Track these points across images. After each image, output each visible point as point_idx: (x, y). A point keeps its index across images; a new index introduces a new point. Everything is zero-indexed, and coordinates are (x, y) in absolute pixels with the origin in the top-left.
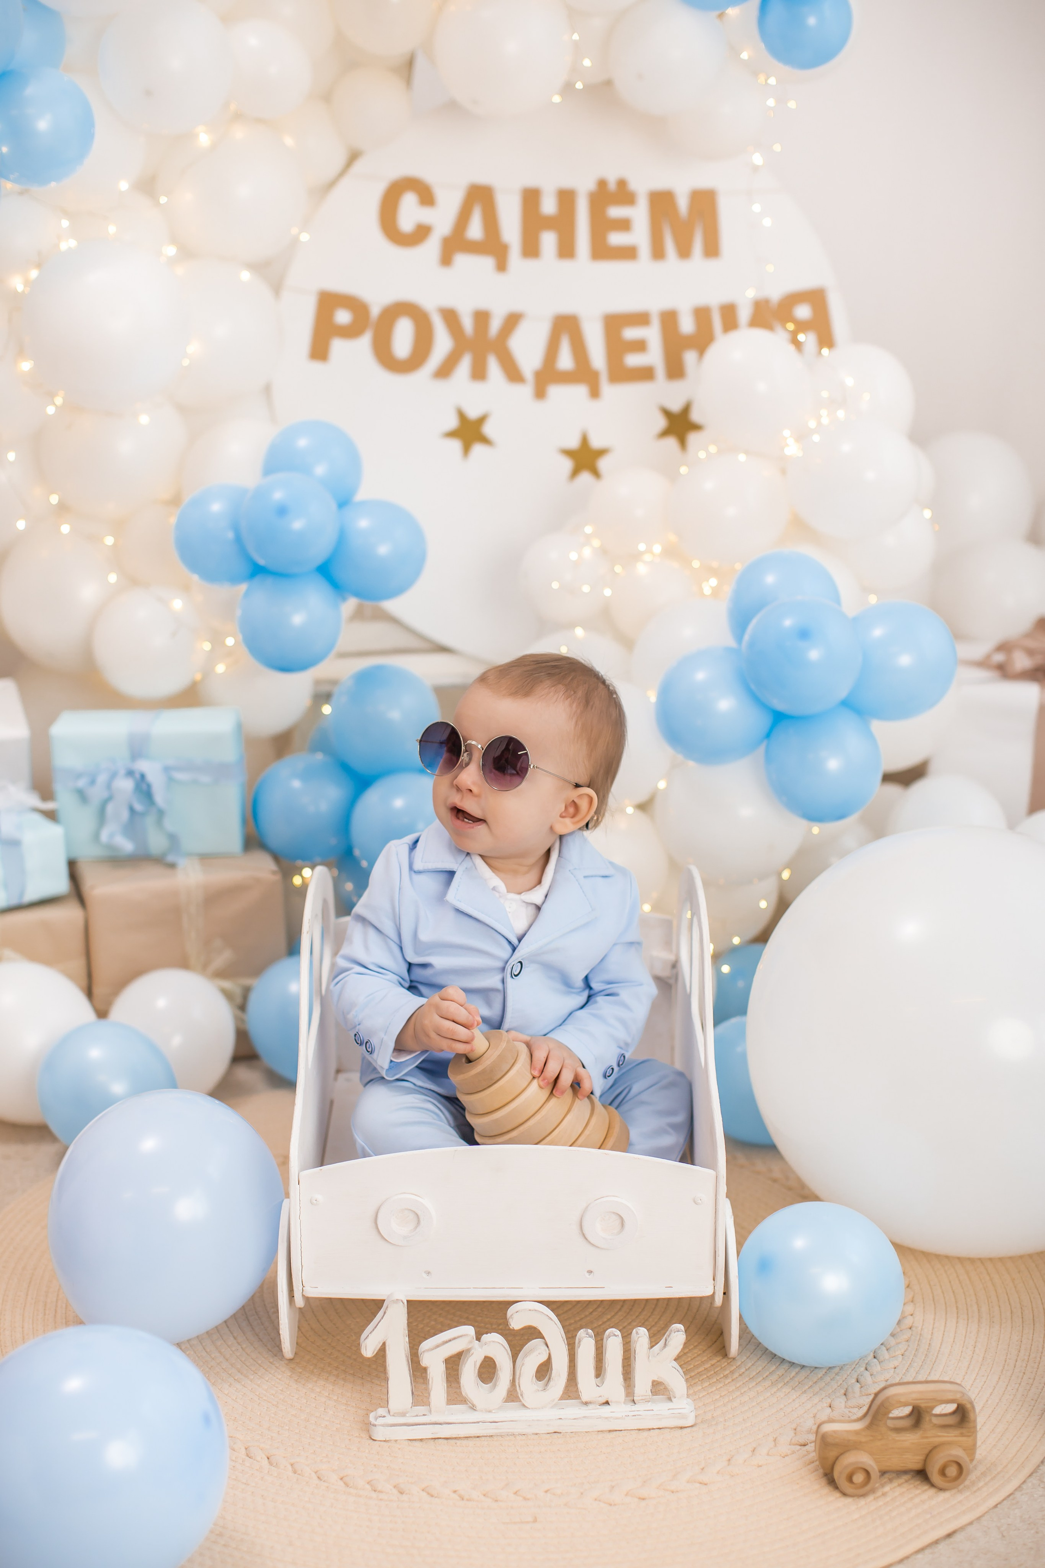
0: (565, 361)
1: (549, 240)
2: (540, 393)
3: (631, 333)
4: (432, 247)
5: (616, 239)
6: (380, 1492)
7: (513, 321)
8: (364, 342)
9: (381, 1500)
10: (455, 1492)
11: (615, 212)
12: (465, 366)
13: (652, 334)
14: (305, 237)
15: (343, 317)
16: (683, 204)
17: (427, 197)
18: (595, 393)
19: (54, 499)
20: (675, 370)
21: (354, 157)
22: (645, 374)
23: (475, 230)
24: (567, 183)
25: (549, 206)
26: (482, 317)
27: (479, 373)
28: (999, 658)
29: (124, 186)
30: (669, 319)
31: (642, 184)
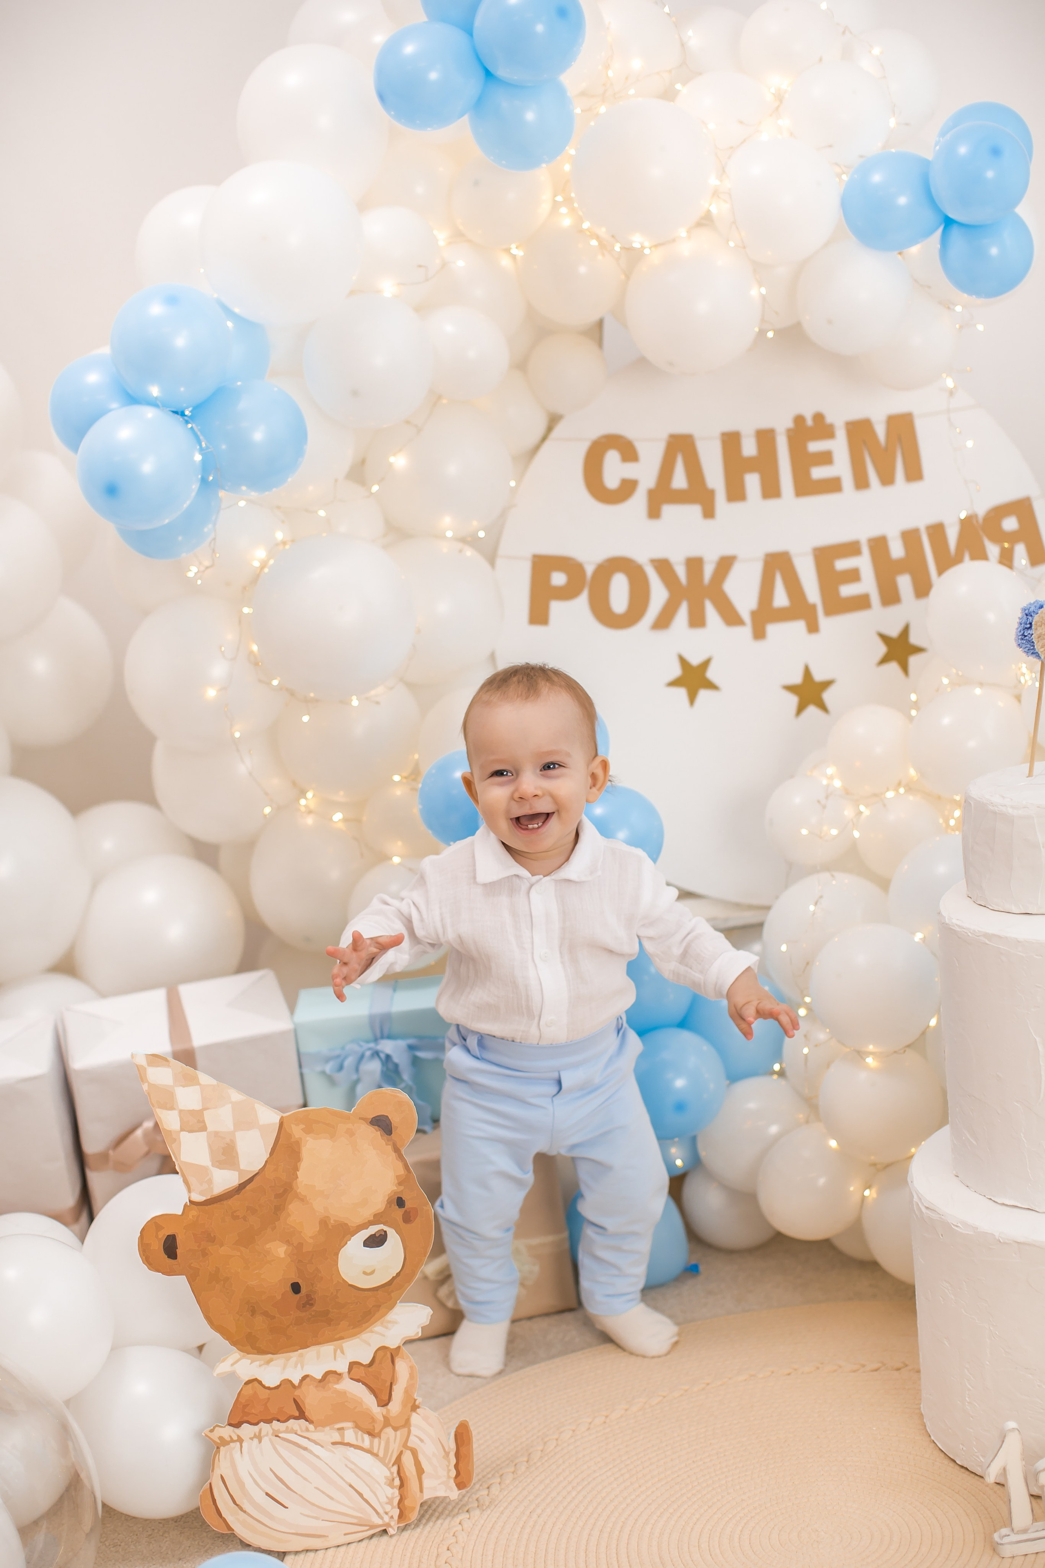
0: (781, 599)
1: (752, 482)
2: (759, 634)
3: (842, 565)
4: (639, 501)
5: (818, 473)
7: (725, 564)
8: (582, 601)
11: (814, 447)
12: (682, 614)
13: (864, 563)
15: (559, 579)
16: (880, 431)
17: (629, 453)
18: (813, 627)
20: (890, 597)
21: (553, 421)
22: (861, 603)
23: (680, 480)
24: (765, 424)
25: (749, 448)
27: (697, 620)
30: (879, 545)
31: (838, 418)
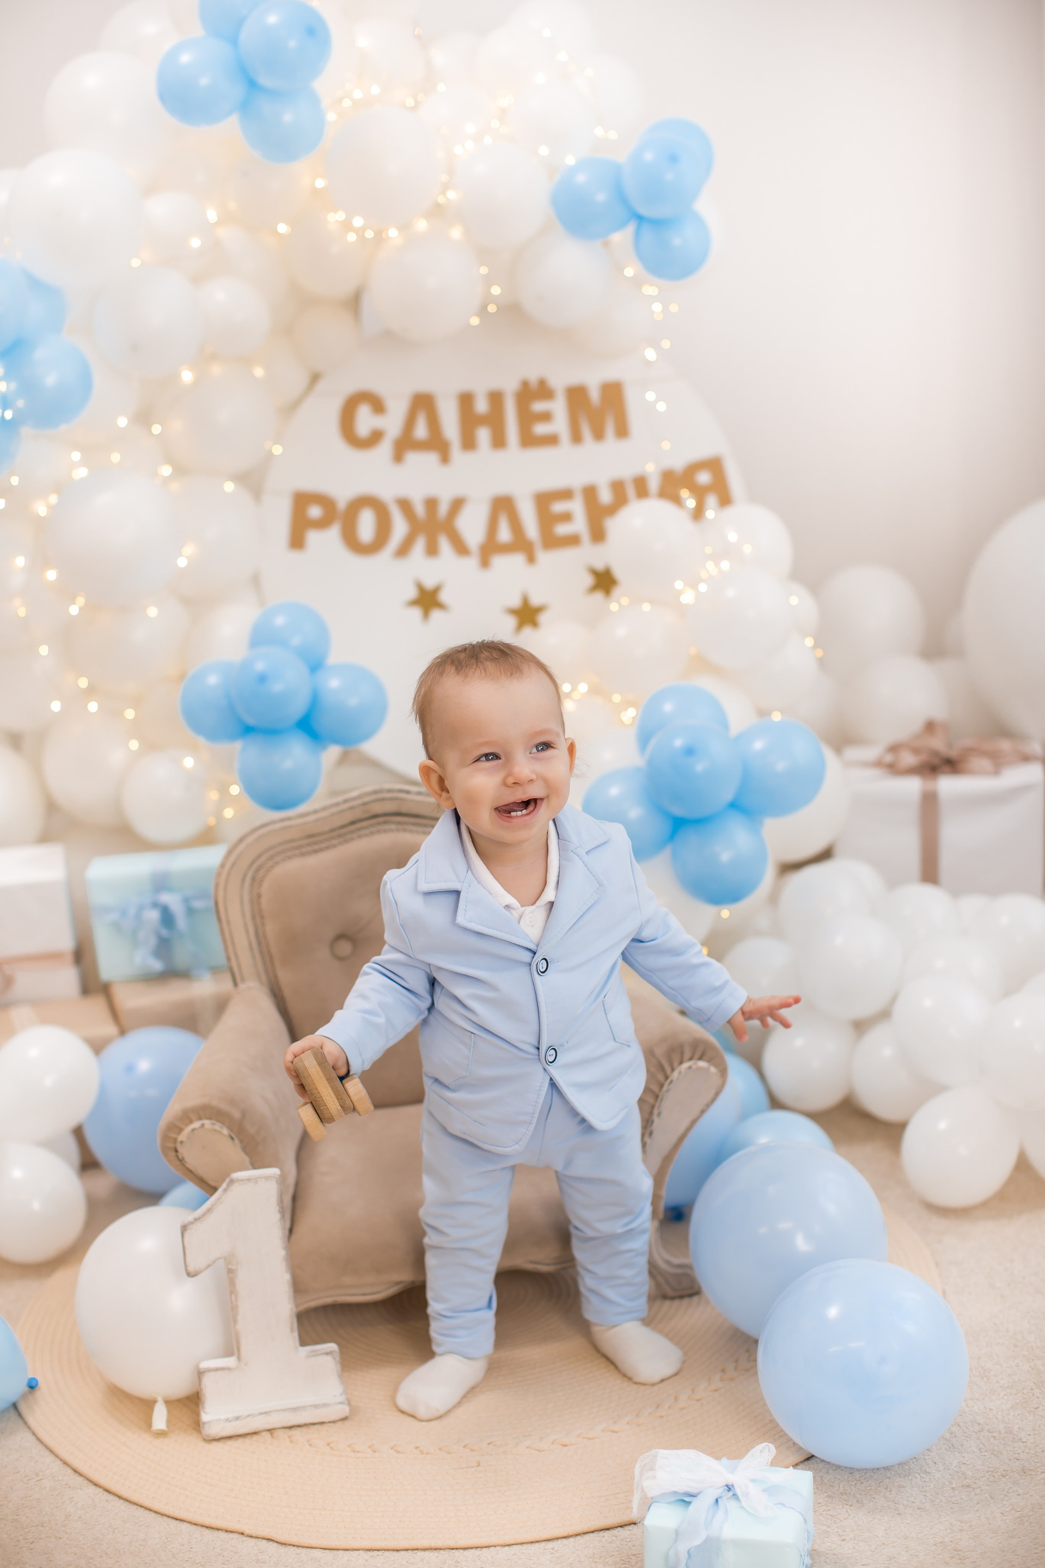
0: (504, 534)
1: (483, 435)
2: (485, 563)
3: (558, 507)
4: (385, 449)
5: (541, 429)
6: (358, 1452)
7: (457, 504)
8: (333, 534)
9: (358, 1458)
10: (417, 1448)
11: (539, 406)
12: (420, 546)
13: (576, 507)
14: (277, 450)
16: (595, 395)
17: (378, 406)
18: (531, 559)
19: (83, 683)
20: (598, 535)
21: (315, 378)
22: (573, 540)
23: (421, 431)
24: (496, 384)
25: (482, 406)
26: (431, 504)
27: (432, 550)
28: (889, 758)
29: (122, 422)
30: (590, 493)
31: (559, 382)
